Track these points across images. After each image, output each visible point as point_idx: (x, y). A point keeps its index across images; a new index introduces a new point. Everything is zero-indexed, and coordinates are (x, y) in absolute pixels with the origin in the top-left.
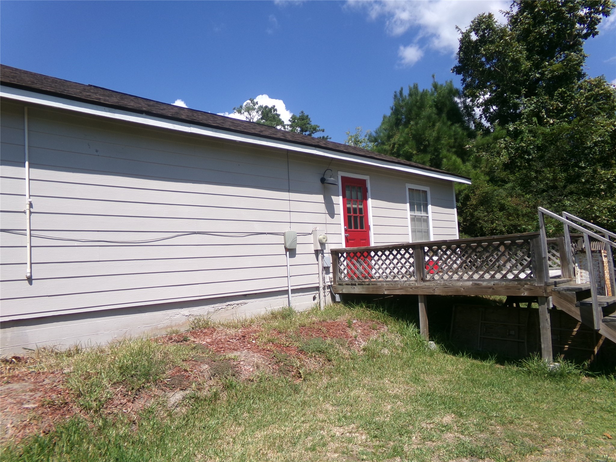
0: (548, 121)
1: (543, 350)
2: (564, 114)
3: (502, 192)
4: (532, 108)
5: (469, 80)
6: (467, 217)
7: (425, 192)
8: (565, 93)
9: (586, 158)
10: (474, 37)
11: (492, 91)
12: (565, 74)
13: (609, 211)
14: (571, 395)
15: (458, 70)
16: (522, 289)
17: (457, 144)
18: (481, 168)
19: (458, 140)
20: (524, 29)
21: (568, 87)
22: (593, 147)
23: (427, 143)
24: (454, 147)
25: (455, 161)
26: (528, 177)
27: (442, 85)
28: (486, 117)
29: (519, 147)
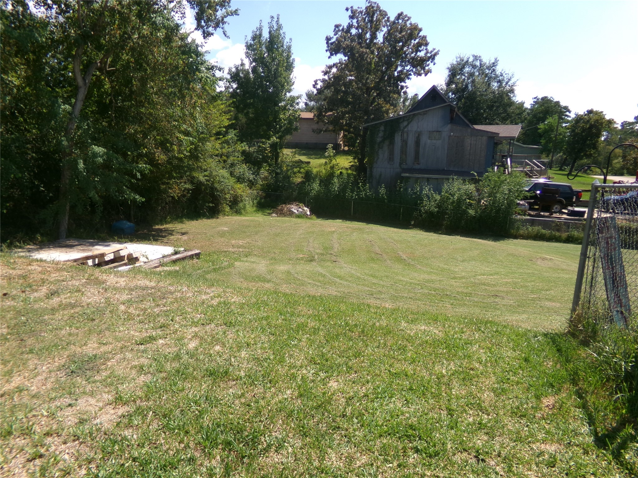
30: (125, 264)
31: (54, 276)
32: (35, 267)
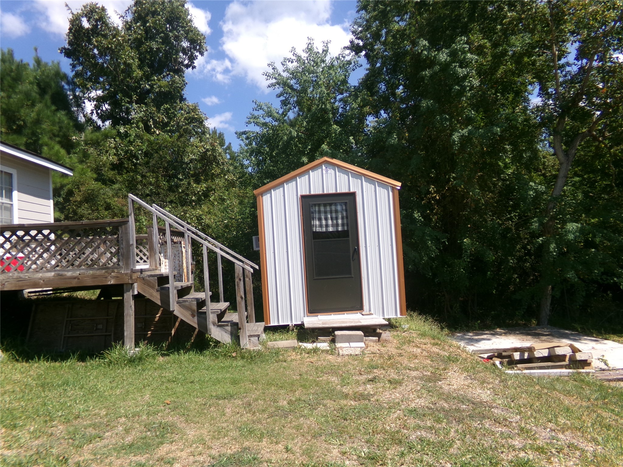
0: (155, 132)
1: (125, 338)
2: (168, 128)
3: (108, 191)
4: (141, 115)
5: (80, 68)
6: (69, 213)
7: (10, 175)
8: (169, 109)
9: (183, 172)
10: (86, 24)
11: (104, 89)
12: (170, 92)
13: (198, 219)
14: (146, 375)
15: (68, 53)
16: (109, 277)
17: (61, 133)
18: (87, 163)
19: (64, 130)
20: (137, 38)
21: (172, 105)
22: (189, 163)
23: (22, 123)
24: (58, 136)
25: (58, 152)
26: (134, 180)
27: (46, 64)
28: (97, 113)
29: (128, 150)
30: (566, 367)
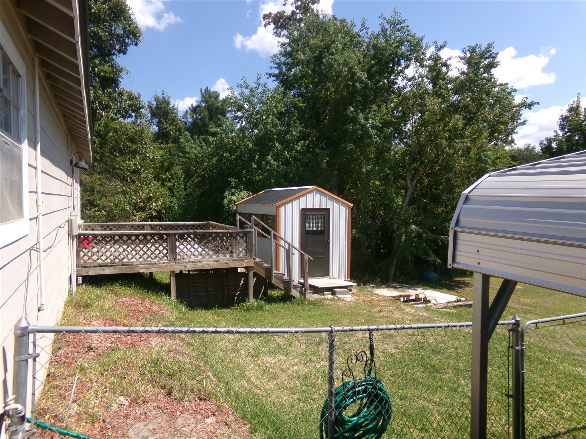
8: (112, 93)
16: (243, 263)
30: (421, 303)
31: (383, 303)
32: (375, 297)
